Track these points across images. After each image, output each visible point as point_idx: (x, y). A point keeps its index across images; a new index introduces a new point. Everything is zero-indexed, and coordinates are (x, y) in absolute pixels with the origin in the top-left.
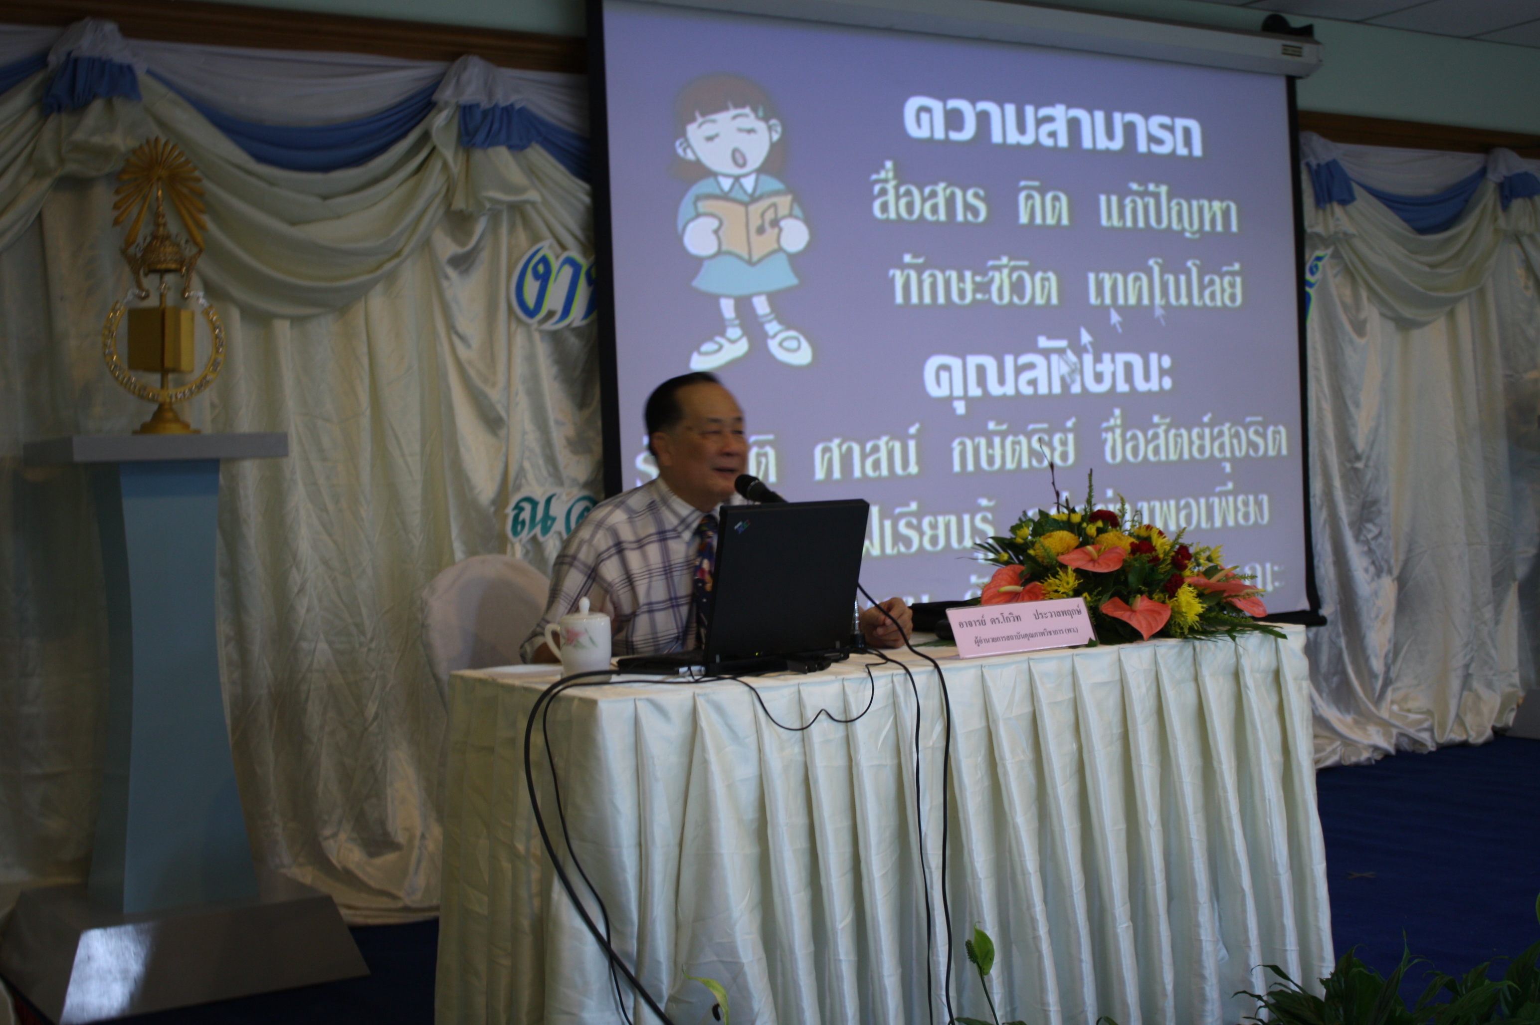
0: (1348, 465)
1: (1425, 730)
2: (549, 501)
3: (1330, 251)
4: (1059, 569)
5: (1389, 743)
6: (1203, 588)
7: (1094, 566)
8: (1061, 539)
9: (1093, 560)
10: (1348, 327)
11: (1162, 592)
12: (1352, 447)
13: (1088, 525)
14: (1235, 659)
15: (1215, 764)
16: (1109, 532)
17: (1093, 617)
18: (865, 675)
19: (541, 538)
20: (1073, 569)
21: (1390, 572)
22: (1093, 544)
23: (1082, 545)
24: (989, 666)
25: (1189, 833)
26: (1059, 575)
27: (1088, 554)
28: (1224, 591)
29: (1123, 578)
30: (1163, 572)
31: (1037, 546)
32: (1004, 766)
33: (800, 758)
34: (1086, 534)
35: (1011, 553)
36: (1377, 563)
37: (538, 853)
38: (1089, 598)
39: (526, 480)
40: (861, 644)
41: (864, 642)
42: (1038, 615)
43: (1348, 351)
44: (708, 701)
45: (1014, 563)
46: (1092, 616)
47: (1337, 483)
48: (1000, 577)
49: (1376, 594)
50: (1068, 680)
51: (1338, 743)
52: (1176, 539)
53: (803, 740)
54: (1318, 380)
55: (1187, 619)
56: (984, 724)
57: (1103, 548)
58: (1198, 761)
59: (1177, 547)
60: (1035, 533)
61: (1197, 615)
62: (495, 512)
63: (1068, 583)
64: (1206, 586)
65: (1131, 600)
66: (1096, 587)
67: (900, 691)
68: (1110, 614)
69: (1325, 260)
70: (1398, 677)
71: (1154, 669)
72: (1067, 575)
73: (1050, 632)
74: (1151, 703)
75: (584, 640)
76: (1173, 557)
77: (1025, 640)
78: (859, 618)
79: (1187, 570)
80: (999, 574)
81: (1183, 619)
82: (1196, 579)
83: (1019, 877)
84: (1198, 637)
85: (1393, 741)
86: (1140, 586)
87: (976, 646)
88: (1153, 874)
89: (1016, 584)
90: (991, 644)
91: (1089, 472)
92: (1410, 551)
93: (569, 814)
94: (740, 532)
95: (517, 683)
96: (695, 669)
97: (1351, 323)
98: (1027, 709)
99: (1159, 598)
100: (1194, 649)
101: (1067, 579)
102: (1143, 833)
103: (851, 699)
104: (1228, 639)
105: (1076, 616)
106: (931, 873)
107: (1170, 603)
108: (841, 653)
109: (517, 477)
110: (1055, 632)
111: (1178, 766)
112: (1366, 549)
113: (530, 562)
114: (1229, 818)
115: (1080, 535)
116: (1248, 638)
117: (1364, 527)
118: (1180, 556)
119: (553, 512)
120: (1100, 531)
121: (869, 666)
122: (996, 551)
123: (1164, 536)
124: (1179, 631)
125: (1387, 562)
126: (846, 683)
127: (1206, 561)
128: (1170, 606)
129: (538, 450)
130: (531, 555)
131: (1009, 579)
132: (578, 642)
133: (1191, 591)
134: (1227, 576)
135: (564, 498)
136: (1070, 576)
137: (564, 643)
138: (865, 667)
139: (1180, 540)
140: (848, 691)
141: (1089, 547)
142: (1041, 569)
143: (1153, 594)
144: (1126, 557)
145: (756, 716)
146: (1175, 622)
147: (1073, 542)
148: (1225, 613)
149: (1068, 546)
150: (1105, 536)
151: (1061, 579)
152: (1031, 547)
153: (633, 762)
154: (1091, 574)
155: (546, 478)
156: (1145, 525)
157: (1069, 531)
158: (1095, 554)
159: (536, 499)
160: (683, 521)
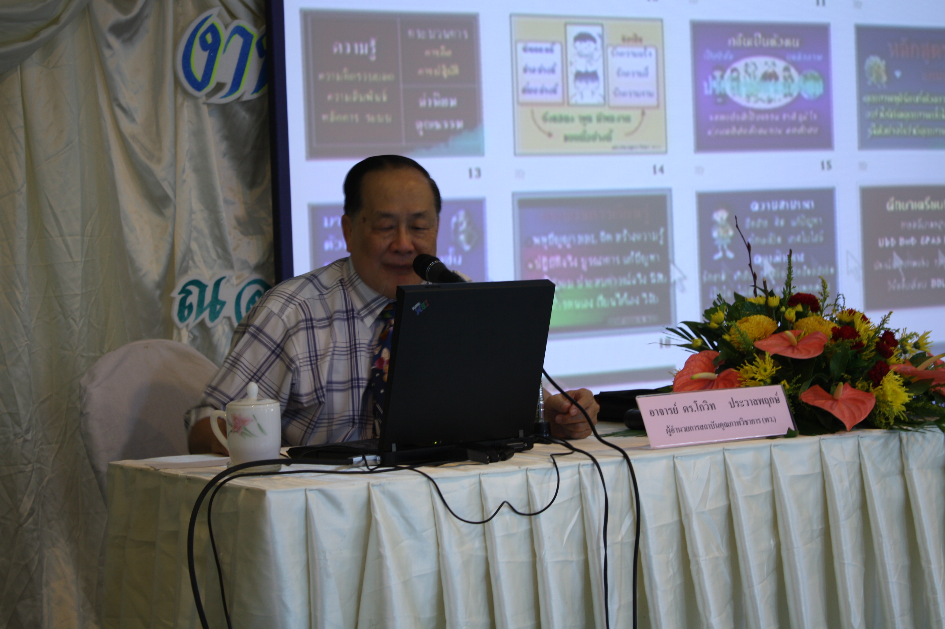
2: (217, 284)
4: (756, 355)
6: (910, 376)
7: (793, 352)
8: (758, 323)
9: (792, 346)
11: (866, 379)
13: (786, 308)
15: (924, 563)
16: (810, 316)
17: (792, 406)
18: (550, 465)
19: (209, 324)
20: (771, 355)
22: (792, 329)
23: (780, 330)
24: (681, 457)
26: (755, 361)
27: (787, 339)
28: (932, 380)
29: (824, 365)
30: (866, 359)
31: (732, 330)
32: (698, 563)
33: (480, 553)
34: (785, 319)
35: (704, 338)
38: (787, 386)
39: (194, 262)
40: (546, 433)
41: (550, 432)
42: (733, 404)
44: (383, 492)
45: (708, 349)
46: (791, 404)
48: (693, 363)
50: (766, 472)
52: (881, 325)
53: (484, 534)
55: (892, 408)
56: (676, 518)
57: (803, 333)
58: (904, 561)
59: (882, 332)
60: (730, 317)
61: (903, 405)
62: (161, 296)
63: (765, 370)
64: (914, 374)
65: (832, 389)
66: (796, 375)
67: (587, 482)
68: (811, 403)
71: (858, 461)
72: (765, 362)
73: (746, 422)
74: (854, 497)
75: (252, 427)
76: (877, 343)
77: (720, 429)
78: (545, 406)
79: (893, 357)
80: (693, 360)
81: (888, 409)
82: (902, 366)
84: (905, 427)
86: (842, 374)
87: (668, 435)
89: (711, 371)
90: (684, 433)
91: (788, 253)
94: (418, 313)
95: (181, 473)
96: (370, 458)
98: (722, 503)
99: (862, 387)
100: (901, 440)
101: (765, 366)
103: (536, 491)
104: (937, 430)
105: (774, 405)
107: (875, 392)
108: (525, 443)
109: (184, 259)
110: (752, 422)
111: (883, 565)
113: (198, 349)
115: (778, 319)
118: (885, 343)
119: (222, 296)
120: (799, 315)
121: (554, 456)
122: (689, 337)
123: (868, 321)
124: (884, 421)
126: (529, 474)
127: (912, 347)
128: (875, 394)
129: (206, 231)
130: (199, 341)
131: (703, 365)
132: (246, 430)
133: (897, 380)
134: (935, 363)
135: (234, 281)
136: (767, 362)
137: (231, 431)
138: (550, 457)
139: (886, 326)
140: (532, 482)
141: (788, 333)
142: (737, 355)
143: (856, 382)
144: (828, 343)
145: (434, 508)
146: (880, 412)
147: (771, 326)
148: (934, 402)
149: (766, 331)
150: (805, 320)
151: (758, 366)
152: (725, 332)
153: (304, 557)
154: (789, 361)
155: (215, 261)
156: (848, 310)
157: (766, 316)
158: (794, 340)
159: (204, 281)
160: (366, 306)
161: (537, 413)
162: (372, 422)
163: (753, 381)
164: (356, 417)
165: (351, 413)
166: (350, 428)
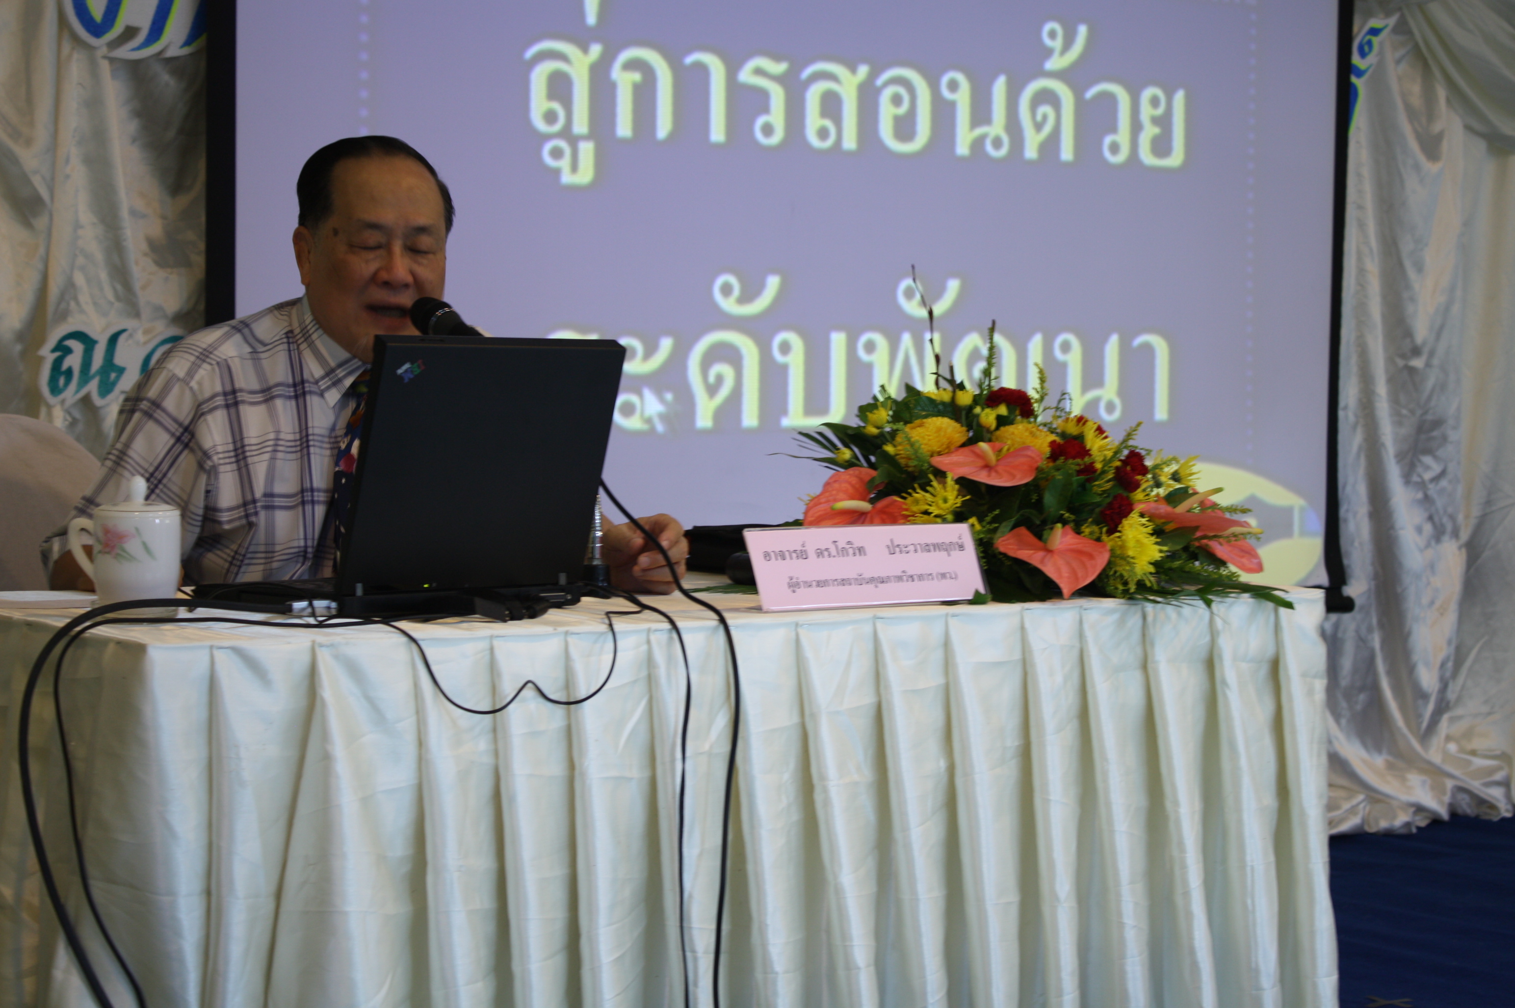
0: (1401, 363)
1: (1498, 784)
2: (113, 340)
3: (1392, 21)
4: (931, 477)
5: (1441, 802)
6: (1163, 521)
7: (989, 476)
8: (939, 430)
9: (987, 467)
10: (1413, 144)
11: (1097, 523)
12: (1409, 334)
13: (983, 409)
14: (1207, 639)
15: (1169, 805)
16: (1017, 423)
17: (983, 558)
18: (604, 628)
19: (98, 401)
20: (956, 478)
21: (1455, 534)
22: (990, 441)
23: (971, 442)
24: (809, 625)
25: (1120, 914)
26: (931, 486)
27: (981, 456)
28: (1196, 528)
29: (1034, 497)
30: (1100, 493)
31: (899, 439)
32: (825, 790)
33: (487, 760)
34: (980, 426)
35: (856, 450)
36: (1436, 519)
37: (36, 901)
38: (978, 527)
39: (78, 303)
40: (603, 581)
41: (608, 579)
42: (893, 549)
43: (1411, 182)
44: (337, 657)
45: (861, 466)
46: (982, 555)
47: (1382, 389)
48: (836, 485)
49: (1432, 567)
50: (938, 656)
51: (1361, 797)
52: (1125, 441)
53: (494, 730)
54: (1361, 225)
55: (1134, 568)
56: (796, 719)
57: (1006, 448)
58: (1140, 800)
59: (1126, 452)
60: (896, 418)
61: (1151, 563)
62: (23, 354)
63: (945, 501)
64: (1169, 518)
65: (1045, 537)
66: (991, 510)
67: (660, 657)
68: (1011, 554)
69: (1383, 35)
70: (1459, 699)
71: (1078, 645)
72: (945, 488)
73: (912, 577)
74: (1069, 700)
75: (133, 546)
76: (1117, 468)
77: (871, 586)
78: (603, 539)
79: (1139, 490)
80: (835, 481)
81: (1128, 568)
82: (1153, 505)
83: (841, 973)
84: (1152, 598)
85: (1447, 799)
86: (1062, 512)
87: (789, 591)
88: (1059, 979)
89: (863, 498)
90: (815, 590)
91: (990, 325)
92: (1488, 503)
93: (90, 835)
94: (406, 380)
95: (17, 615)
96: (320, 604)
97: (1419, 137)
98: (868, 699)
99: (1091, 533)
100: (1144, 617)
101: (945, 494)
102: (1046, 909)
103: (579, 667)
104: (1200, 603)
105: (956, 553)
106: (695, 959)
107: (1109, 541)
108: (567, 593)
109: (62, 297)
110: (921, 577)
111: (1108, 804)
112: (1420, 495)
113: (78, 439)
114: (1187, 894)
115: (970, 427)
116: (1231, 605)
117: (1420, 461)
118: (1129, 468)
119: (120, 359)
120: (1002, 421)
121: (611, 615)
122: (833, 447)
123: (1104, 435)
124: (1121, 587)
125: (1452, 518)
126: (571, 640)
127: (1170, 479)
128: (1110, 545)
129: (99, 256)
130: (80, 427)
131: (851, 490)
132: (124, 551)
133: (1144, 525)
134: (1202, 504)
135: (140, 337)
136: (949, 488)
137: (100, 552)
138: (604, 616)
139: (1131, 443)
140: (574, 653)
141: (983, 445)
142: (904, 476)
143: (1082, 525)
144: (1043, 464)
145: (416, 685)
146: (1116, 572)
147: (958, 435)
148: (1197, 563)
149: (950, 442)
150: (1010, 429)
151: (935, 494)
152: (888, 441)
153: (204, 753)
154: (983, 489)
155: (111, 304)
156: (1076, 416)
157: (952, 419)
158: (992, 457)
159: (93, 335)
160: (330, 372)
161: (590, 550)
162: (332, 557)
163: (926, 517)
164: (310, 550)
165: (302, 543)
166: (299, 565)
